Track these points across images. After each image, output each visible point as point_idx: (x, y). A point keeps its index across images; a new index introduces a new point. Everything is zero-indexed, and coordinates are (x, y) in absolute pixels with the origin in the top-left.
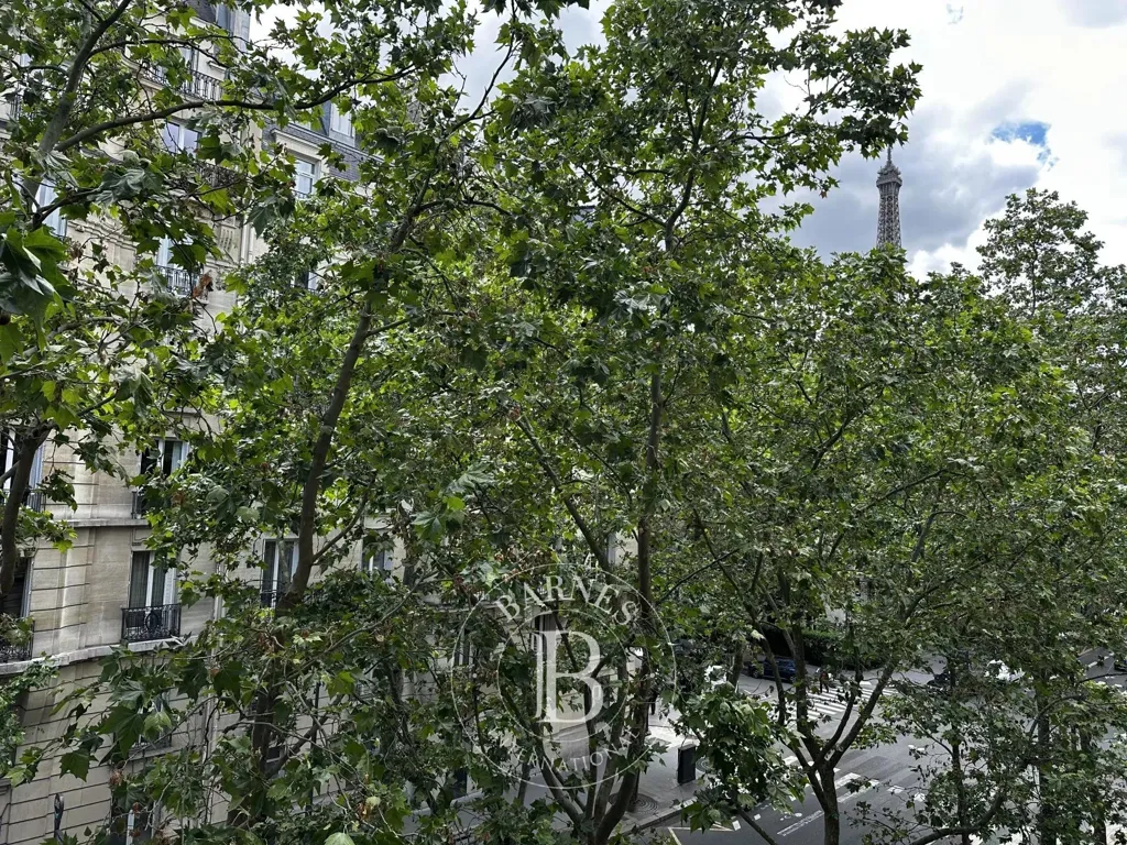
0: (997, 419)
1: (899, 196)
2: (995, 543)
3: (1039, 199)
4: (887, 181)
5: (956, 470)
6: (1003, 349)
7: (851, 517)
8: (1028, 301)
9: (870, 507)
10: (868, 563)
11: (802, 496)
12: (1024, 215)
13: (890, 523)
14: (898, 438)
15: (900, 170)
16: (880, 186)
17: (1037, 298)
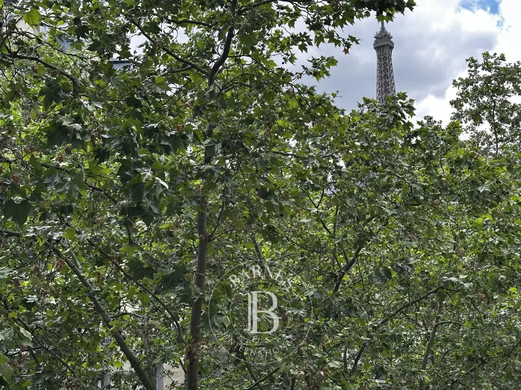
0: (482, 241)
1: (392, 57)
2: (488, 347)
3: (492, 61)
4: (381, 44)
5: (450, 287)
6: (478, 185)
7: (368, 332)
8: (491, 143)
9: (384, 322)
10: (385, 373)
11: (327, 316)
12: (482, 73)
13: (400, 336)
14: (401, 260)
15: (391, 35)
16: (377, 48)
17: (497, 141)
